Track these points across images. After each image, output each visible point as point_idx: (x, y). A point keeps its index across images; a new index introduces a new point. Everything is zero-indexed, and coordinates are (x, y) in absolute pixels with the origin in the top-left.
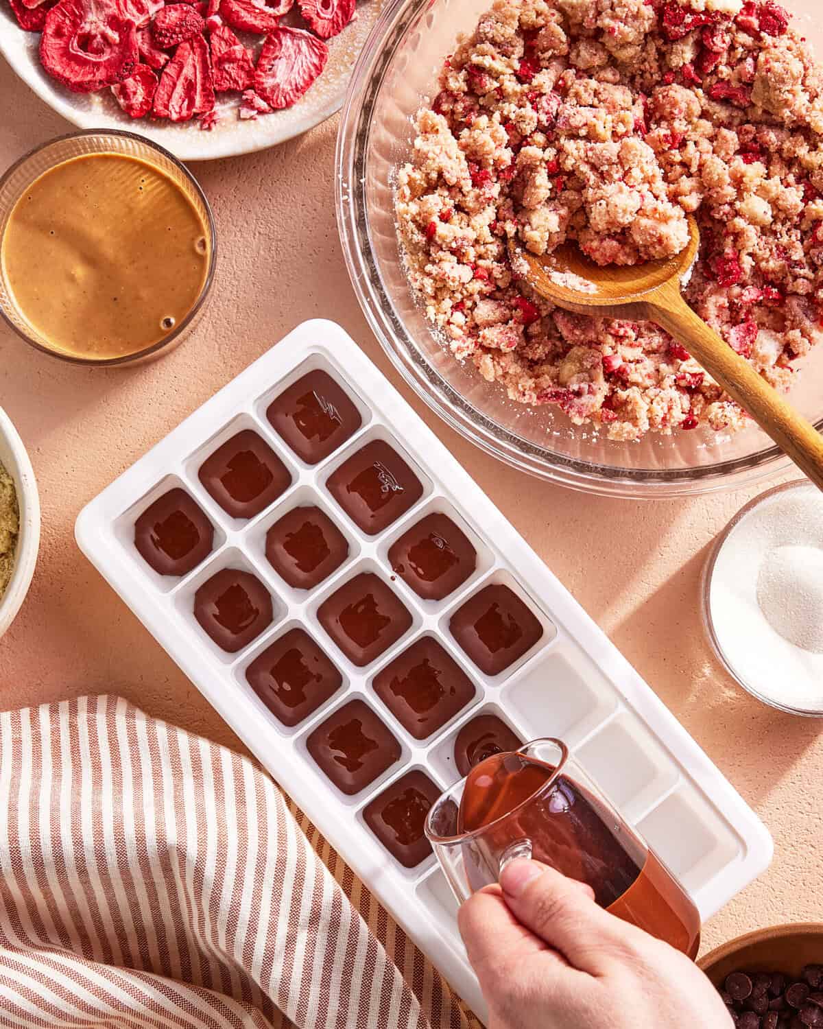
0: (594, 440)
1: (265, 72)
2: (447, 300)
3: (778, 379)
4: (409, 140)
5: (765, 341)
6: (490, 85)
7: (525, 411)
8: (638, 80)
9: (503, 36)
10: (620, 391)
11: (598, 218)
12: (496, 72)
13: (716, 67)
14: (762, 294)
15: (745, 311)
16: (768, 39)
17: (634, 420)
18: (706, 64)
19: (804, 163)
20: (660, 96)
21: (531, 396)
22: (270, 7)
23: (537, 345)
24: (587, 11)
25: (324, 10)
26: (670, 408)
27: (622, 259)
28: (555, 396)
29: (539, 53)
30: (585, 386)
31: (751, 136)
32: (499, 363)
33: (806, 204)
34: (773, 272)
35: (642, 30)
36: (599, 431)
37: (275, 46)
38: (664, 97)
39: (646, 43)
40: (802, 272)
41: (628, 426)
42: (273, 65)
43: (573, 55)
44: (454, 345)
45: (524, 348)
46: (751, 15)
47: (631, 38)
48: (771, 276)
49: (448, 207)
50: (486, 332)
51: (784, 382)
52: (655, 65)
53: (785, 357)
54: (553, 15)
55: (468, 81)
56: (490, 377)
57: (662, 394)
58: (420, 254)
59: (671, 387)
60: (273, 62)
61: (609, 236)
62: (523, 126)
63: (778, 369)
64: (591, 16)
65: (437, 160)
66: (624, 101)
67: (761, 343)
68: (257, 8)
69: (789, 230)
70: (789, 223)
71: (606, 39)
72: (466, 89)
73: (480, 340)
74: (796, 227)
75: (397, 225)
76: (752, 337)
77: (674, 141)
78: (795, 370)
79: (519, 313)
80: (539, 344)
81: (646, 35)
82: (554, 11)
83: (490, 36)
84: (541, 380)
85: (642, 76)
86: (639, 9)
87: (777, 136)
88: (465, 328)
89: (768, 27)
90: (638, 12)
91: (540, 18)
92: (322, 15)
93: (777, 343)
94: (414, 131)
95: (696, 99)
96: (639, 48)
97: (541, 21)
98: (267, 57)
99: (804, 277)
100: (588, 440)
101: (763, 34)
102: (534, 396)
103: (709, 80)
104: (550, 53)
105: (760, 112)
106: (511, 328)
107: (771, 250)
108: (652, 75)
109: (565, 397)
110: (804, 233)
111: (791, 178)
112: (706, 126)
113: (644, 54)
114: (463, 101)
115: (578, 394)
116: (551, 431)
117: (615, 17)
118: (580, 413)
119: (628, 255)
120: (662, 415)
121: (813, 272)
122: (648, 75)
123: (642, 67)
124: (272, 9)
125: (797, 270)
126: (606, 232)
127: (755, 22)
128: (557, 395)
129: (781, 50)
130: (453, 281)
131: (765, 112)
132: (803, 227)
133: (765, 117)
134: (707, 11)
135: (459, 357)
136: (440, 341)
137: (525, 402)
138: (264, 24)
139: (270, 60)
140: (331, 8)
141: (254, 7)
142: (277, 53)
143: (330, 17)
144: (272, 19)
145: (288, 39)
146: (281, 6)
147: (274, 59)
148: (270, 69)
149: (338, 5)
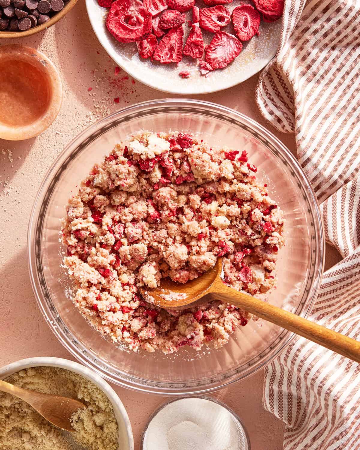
0: (209, 353)
1: (211, 51)
2: (118, 330)
3: (270, 285)
4: (66, 273)
5: (255, 271)
6: (85, 234)
7: (174, 356)
8: (144, 194)
9: (79, 213)
10: (208, 325)
11: (173, 263)
12: (85, 228)
13: (173, 172)
14: (244, 253)
15: (240, 264)
16: (188, 150)
17: (221, 337)
18: (168, 174)
19: (230, 191)
20: (157, 197)
21: (173, 348)
23: (164, 326)
24: (107, 182)
25: (244, 28)
26: (233, 323)
27: (192, 277)
28: (183, 344)
29: (99, 209)
30: (193, 334)
31: (203, 192)
32: (153, 343)
33: (241, 208)
34: (243, 242)
35: (135, 177)
36: (209, 347)
37: (219, 40)
38: (158, 197)
39: (139, 179)
40: (255, 237)
41: (220, 340)
43: (112, 202)
44: (131, 347)
45: (159, 330)
46: (175, 145)
47: (132, 183)
48: (243, 244)
49: (98, 294)
50: (140, 334)
51: (273, 285)
52: (147, 185)
53: (267, 274)
54: (95, 191)
55: (76, 237)
56: (153, 350)
57: (226, 320)
58: (96, 319)
59: (228, 313)
61: (181, 269)
62: (109, 242)
63: (267, 280)
64: (111, 184)
65: (85, 277)
66: (143, 209)
67: (254, 273)
68: (214, 21)
69: (240, 221)
70: (238, 219)
71: (122, 188)
72: (77, 241)
73: (140, 339)
74: (242, 219)
75: (80, 312)
76: (249, 273)
77: (173, 214)
78: (274, 276)
79: (149, 318)
80: (164, 325)
81: (137, 177)
82: (94, 189)
83: (74, 216)
84: (174, 339)
85: (145, 192)
86: (128, 170)
87: (213, 187)
88: (131, 337)
89: (185, 145)
90: (129, 171)
91: (90, 195)
92: (243, 30)
93: (261, 270)
94: (66, 269)
95: (172, 189)
96: (138, 183)
97: (91, 197)
98: (214, 44)
99: (257, 238)
100: (207, 354)
101: (185, 150)
102: (174, 348)
103: (173, 179)
104: (103, 207)
105: (201, 181)
106: (150, 327)
107: (237, 234)
108: (148, 189)
109: (187, 342)
110: (246, 219)
111: (229, 201)
112: (183, 198)
113: (141, 184)
114: (79, 246)
115: (192, 338)
116: (190, 360)
117: (120, 179)
118: (197, 346)
119: (194, 274)
120: (231, 328)
121: (259, 234)
122: (147, 190)
123: (143, 189)
124: (220, 22)
125: (253, 237)
126: (180, 267)
127: (178, 147)
128: (184, 343)
129: (196, 152)
130: (116, 322)
131: (203, 179)
132: (245, 217)
133: (204, 181)
134: (157, 156)
135: (135, 350)
136: (125, 348)
137: (172, 352)
138: (215, 29)
139: (215, 46)
140: (247, 27)
141: (212, 20)
142: (219, 43)
143: (246, 31)
144: (219, 27)
145: (225, 38)
146: (224, 22)
147: (217, 46)
148: (214, 50)
149: (251, 26)
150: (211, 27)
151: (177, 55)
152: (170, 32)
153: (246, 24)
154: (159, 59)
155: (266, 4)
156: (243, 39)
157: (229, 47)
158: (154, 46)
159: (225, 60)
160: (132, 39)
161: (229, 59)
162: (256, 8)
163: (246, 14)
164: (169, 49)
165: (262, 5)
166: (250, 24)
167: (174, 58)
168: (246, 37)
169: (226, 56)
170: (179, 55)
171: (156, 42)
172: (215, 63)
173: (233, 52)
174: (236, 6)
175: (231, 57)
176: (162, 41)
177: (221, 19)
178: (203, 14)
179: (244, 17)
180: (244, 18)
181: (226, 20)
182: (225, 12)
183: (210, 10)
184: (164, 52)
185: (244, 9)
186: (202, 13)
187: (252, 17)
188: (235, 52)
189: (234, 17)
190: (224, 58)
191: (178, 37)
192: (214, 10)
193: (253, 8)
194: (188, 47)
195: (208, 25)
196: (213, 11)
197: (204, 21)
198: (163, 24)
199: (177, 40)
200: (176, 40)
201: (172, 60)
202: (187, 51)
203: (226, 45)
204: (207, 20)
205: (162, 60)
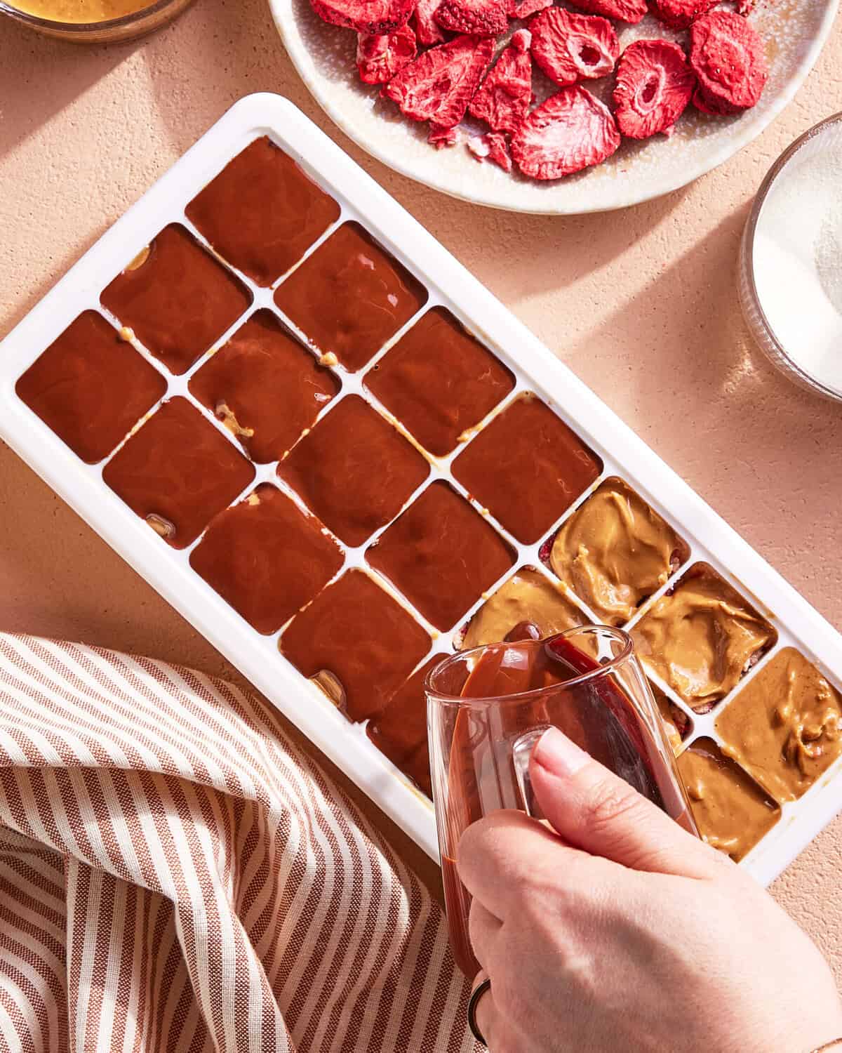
1: (535, 126)
22: (583, 60)
25: (642, 103)
37: (564, 104)
42: (548, 124)
60: (550, 120)
68: (568, 53)
92: (637, 106)
98: (546, 111)
124: (583, 63)
138: (564, 73)
139: (548, 117)
140: (650, 104)
141: (566, 48)
142: (561, 114)
143: (644, 113)
144: (575, 75)
145: (582, 106)
146: (594, 68)
147: (554, 118)
148: (542, 126)
149: (661, 104)
150: (556, 65)
151: (452, 107)
152: (456, 41)
153: (649, 93)
154: (401, 98)
155: (716, 61)
156: (628, 132)
157: (584, 131)
158: (403, 59)
159: (561, 160)
160: (349, 20)
161: (574, 163)
162: (688, 61)
163: (659, 66)
164: (435, 84)
165: (707, 58)
166: (660, 97)
167: (439, 110)
168: (637, 129)
169: (568, 151)
170: (457, 110)
171: (413, 51)
172: (532, 160)
173: (590, 148)
174: (641, 38)
175: (578, 159)
176: (428, 55)
177: (590, 55)
178: (550, 23)
179: (653, 73)
180: (649, 74)
181: (601, 64)
182: (608, 43)
183: (571, 21)
184: (421, 86)
185: (657, 51)
186: (548, 18)
187: (673, 80)
188: (595, 151)
189: (624, 65)
190: (560, 155)
191: (471, 62)
192: (583, 25)
193: (684, 56)
194: (484, 95)
195: (550, 54)
196: (578, 26)
197: (544, 41)
198: (446, 14)
199: (467, 70)
200: (464, 69)
201: (431, 115)
202: (481, 107)
203: (578, 126)
204: (554, 43)
205: (407, 104)
